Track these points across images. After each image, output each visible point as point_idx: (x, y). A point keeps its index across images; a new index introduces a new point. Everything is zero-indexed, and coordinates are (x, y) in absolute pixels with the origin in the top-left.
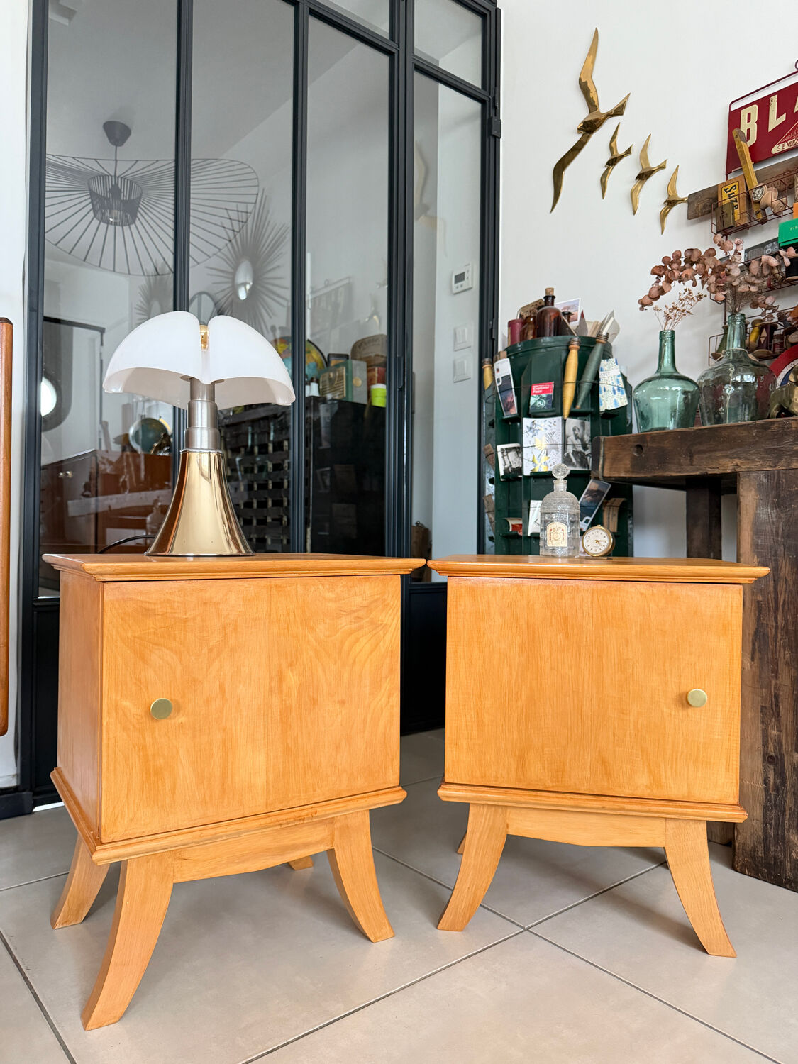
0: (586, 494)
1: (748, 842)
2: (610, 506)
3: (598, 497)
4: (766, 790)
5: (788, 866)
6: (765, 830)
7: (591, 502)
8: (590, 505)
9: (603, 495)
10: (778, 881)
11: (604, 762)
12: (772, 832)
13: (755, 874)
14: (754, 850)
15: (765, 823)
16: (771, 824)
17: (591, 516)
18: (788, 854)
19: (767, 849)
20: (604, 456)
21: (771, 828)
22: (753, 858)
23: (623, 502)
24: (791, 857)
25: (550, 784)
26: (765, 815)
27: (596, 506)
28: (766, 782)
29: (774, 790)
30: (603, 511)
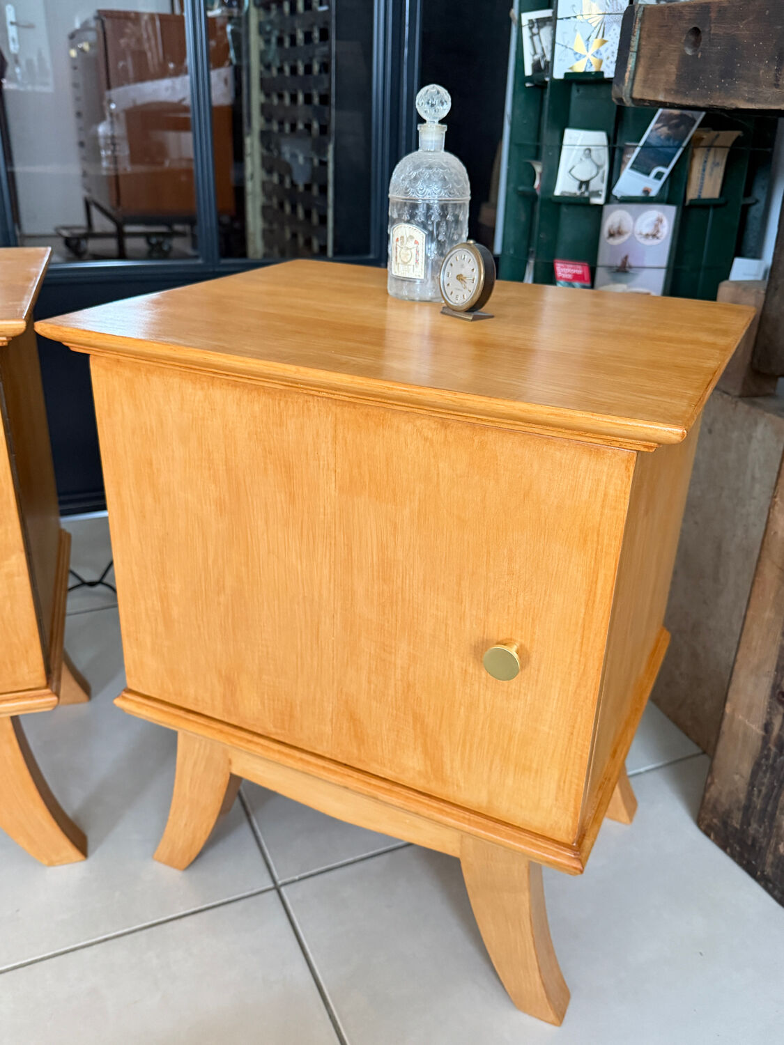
0: (657, 122)
1: (723, 800)
2: (709, 147)
3: (682, 127)
4: (765, 740)
5: (770, 858)
6: (750, 794)
7: (668, 138)
8: (667, 143)
9: (693, 125)
10: (751, 870)
11: (353, 719)
12: (758, 803)
13: (724, 844)
14: (728, 814)
15: (752, 785)
16: (760, 791)
17: (666, 166)
18: (773, 842)
19: (746, 822)
20: (638, 52)
21: (758, 796)
22: (725, 824)
23: (739, 137)
24: (776, 849)
25: (271, 729)
26: (754, 774)
27: (678, 147)
28: (767, 727)
29: (776, 745)
30: (693, 156)
